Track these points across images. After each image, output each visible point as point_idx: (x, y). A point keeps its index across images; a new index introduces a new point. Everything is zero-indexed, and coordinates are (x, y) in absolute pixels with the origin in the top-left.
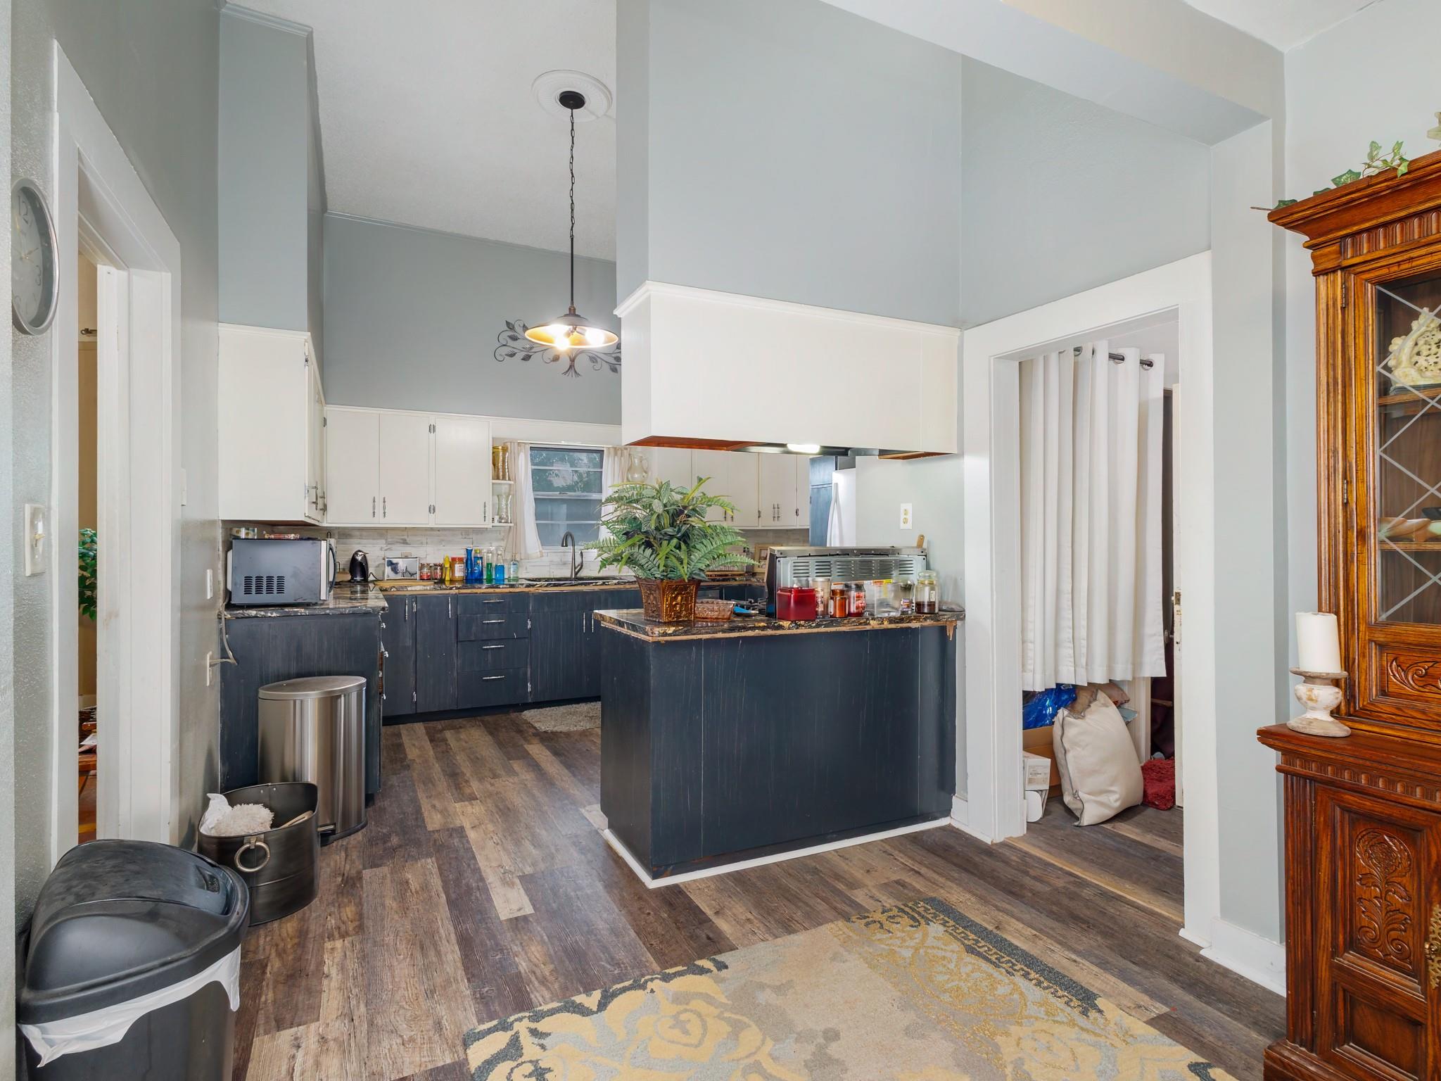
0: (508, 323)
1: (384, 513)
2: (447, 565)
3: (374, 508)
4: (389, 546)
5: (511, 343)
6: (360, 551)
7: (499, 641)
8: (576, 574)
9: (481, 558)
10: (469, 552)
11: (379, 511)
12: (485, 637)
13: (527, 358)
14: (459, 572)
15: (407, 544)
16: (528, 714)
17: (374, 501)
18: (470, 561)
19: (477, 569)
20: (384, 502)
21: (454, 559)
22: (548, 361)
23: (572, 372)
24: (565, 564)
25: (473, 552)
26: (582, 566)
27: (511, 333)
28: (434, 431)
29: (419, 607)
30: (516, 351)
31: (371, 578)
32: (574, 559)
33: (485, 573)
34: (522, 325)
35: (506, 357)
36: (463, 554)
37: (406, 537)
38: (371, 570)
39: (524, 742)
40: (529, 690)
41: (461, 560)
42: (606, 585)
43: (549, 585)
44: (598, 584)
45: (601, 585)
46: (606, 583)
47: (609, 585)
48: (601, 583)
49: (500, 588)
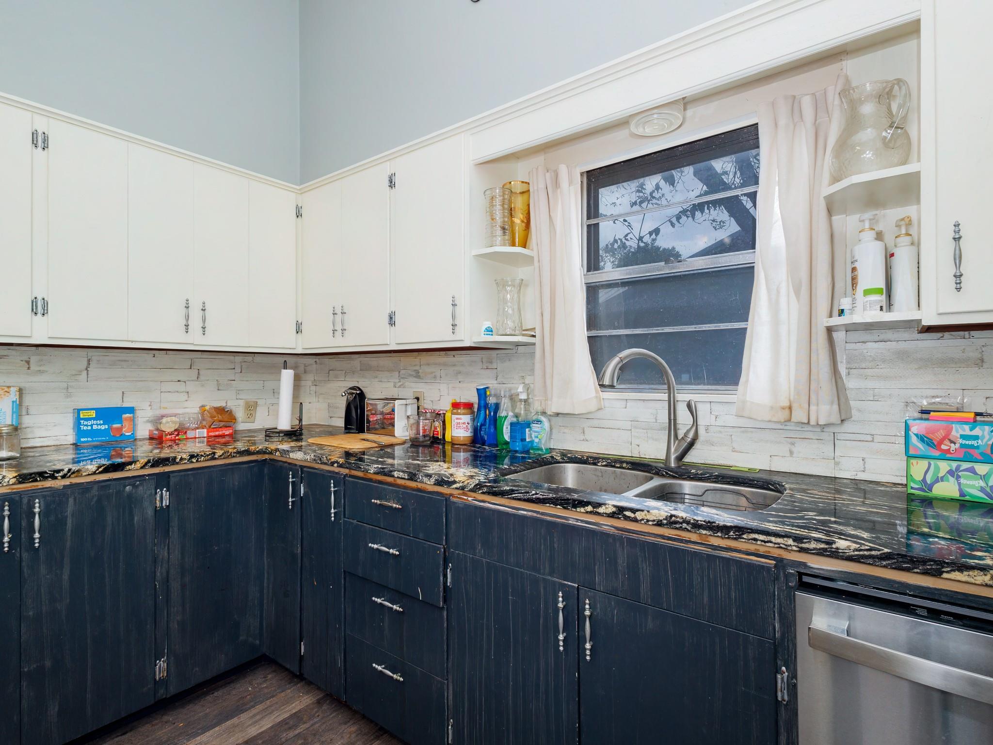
4: (402, 382)
7: (396, 594)
8: (681, 455)
10: (482, 393)
12: (376, 577)
15: (420, 377)
26: (695, 436)
37: (418, 368)
42: (627, 518)
43: (480, 489)
44: (601, 510)
45: (612, 515)
46: (628, 513)
47: (635, 520)
48: (611, 510)
49: (393, 476)
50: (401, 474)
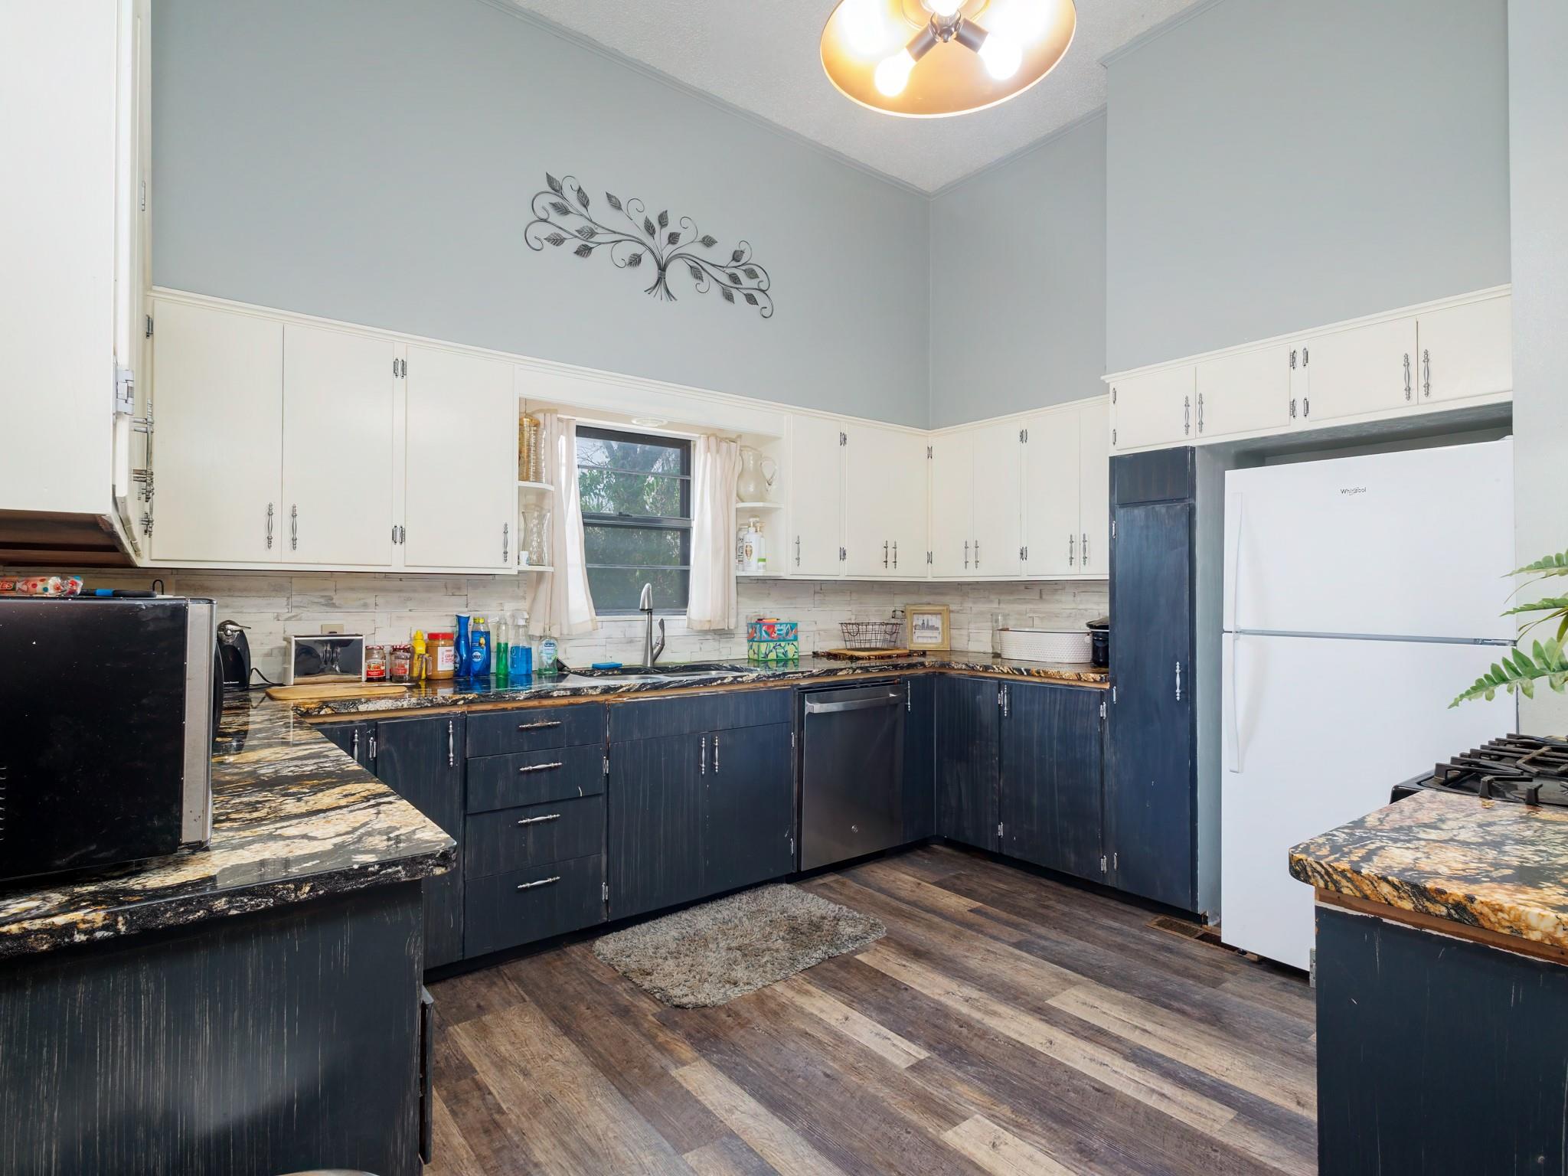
0: (550, 180)
1: (294, 540)
2: (420, 649)
3: (270, 528)
4: (295, 612)
5: (555, 217)
6: (232, 623)
7: (550, 805)
8: (654, 659)
9: (487, 634)
10: (462, 621)
11: (282, 534)
12: (522, 800)
13: (584, 251)
14: (445, 662)
15: (334, 605)
16: (607, 946)
17: (270, 514)
18: (464, 637)
19: (478, 656)
20: (294, 516)
21: (433, 636)
22: (622, 264)
23: (661, 290)
24: (631, 641)
25: (471, 621)
26: (663, 645)
27: (556, 199)
28: (404, 374)
29: (383, 747)
30: (564, 235)
31: (255, 679)
32: (650, 633)
33: (493, 661)
34: (576, 188)
35: (547, 244)
36: (447, 626)
37: (332, 594)
38: (255, 662)
39: (665, 1062)
40: (605, 897)
41: (445, 636)
42: (739, 682)
43: (643, 687)
44: (725, 681)
45: (731, 683)
46: (739, 679)
47: (743, 682)
48: (731, 679)
49: (552, 697)
50: (562, 692)
